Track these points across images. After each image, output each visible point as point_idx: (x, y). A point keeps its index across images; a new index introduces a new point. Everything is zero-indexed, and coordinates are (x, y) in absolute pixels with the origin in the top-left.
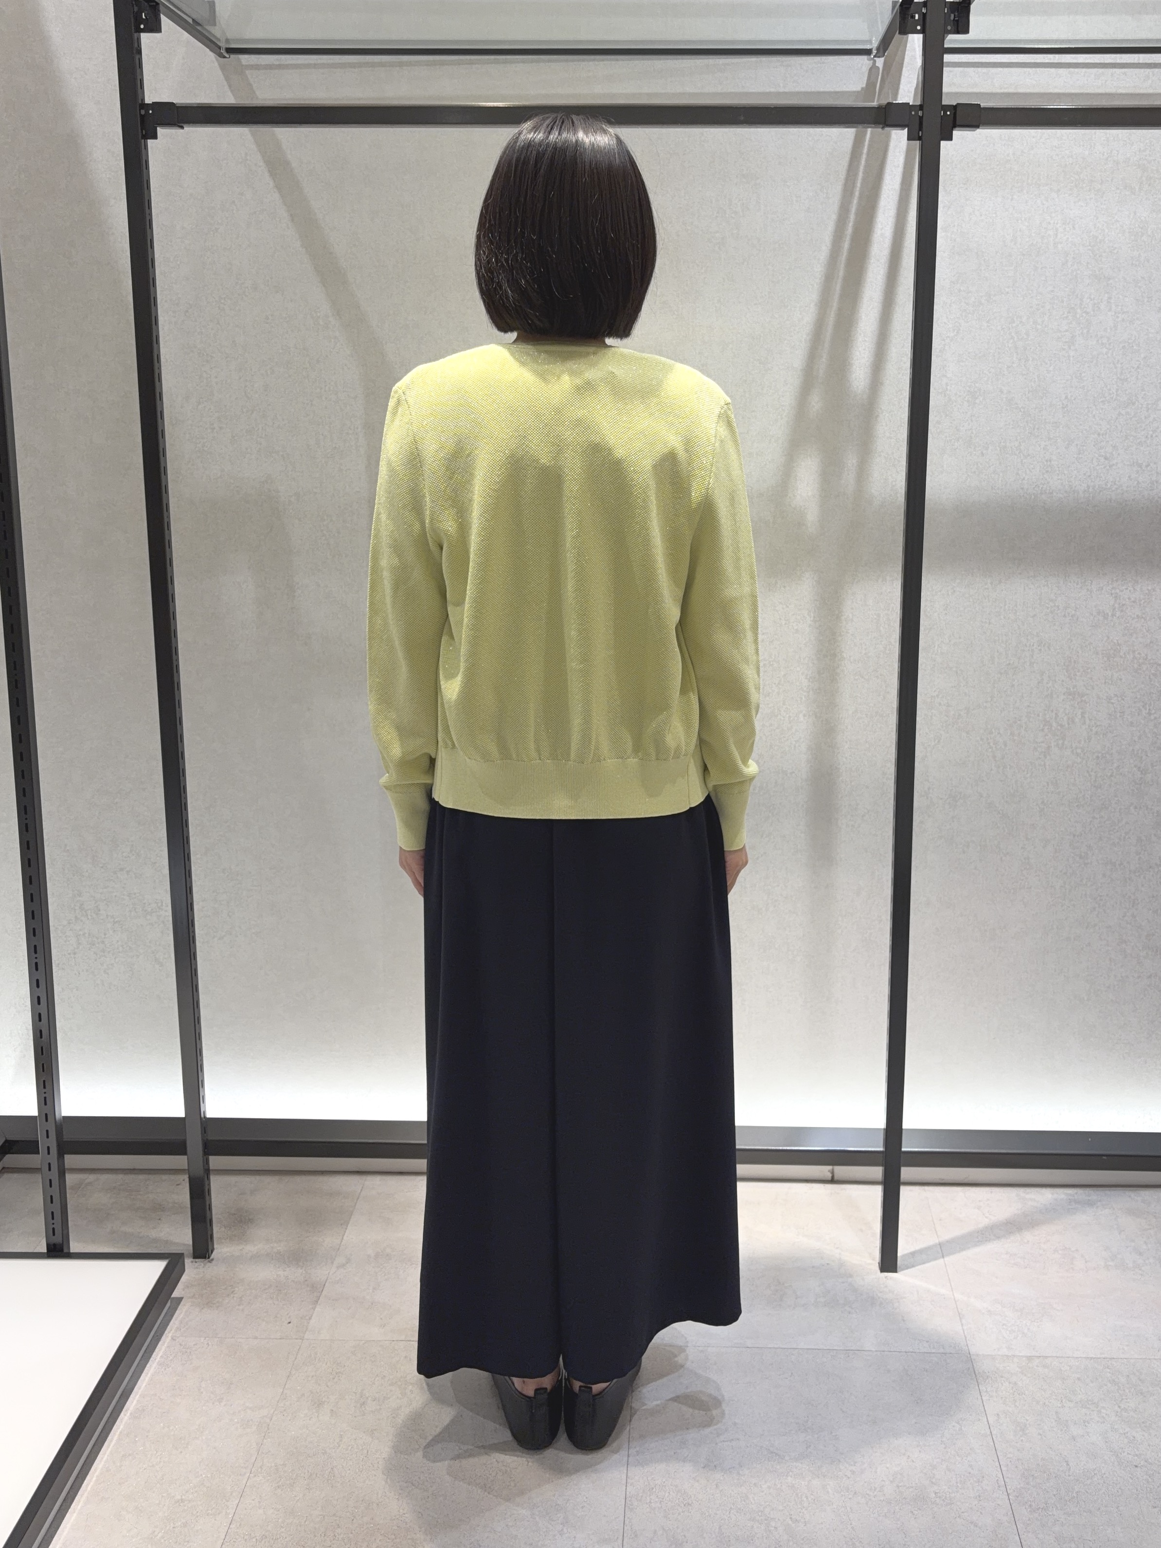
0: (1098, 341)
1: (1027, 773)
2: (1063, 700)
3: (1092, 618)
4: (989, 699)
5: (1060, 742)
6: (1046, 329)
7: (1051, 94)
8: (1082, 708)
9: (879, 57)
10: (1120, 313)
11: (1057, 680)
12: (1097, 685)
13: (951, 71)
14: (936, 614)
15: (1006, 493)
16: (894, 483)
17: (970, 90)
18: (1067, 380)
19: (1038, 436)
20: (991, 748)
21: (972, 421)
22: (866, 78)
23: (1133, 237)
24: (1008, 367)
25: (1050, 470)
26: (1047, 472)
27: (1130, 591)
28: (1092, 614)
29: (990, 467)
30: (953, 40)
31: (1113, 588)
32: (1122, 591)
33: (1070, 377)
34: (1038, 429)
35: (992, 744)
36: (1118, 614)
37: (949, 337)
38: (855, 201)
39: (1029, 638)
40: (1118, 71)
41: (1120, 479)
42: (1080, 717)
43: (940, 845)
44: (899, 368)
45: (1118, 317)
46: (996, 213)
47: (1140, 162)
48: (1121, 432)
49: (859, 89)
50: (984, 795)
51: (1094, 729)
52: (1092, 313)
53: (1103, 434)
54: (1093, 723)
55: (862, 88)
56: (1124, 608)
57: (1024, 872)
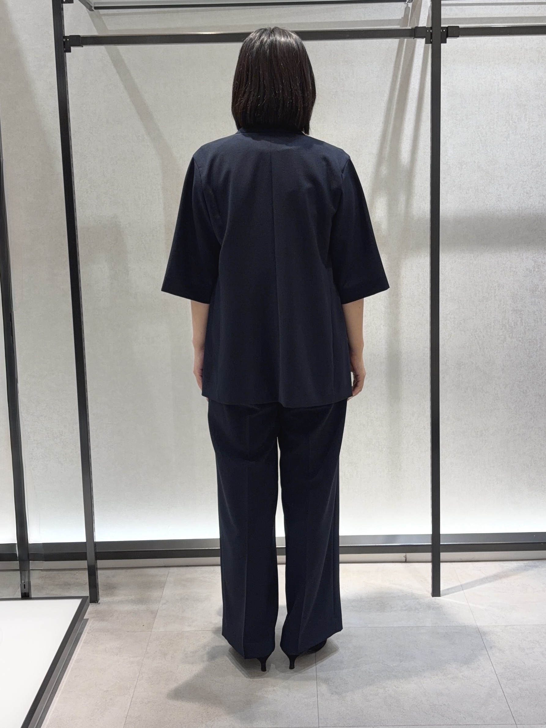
0: (521, 136)
1: (495, 351)
2: (511, 314)
3: (524, 272)
4: (475, 315)
5: (511, 335)
6: (495, 131)
7: (493, 18)
8: (521, 318)
9: (410, 3)
10: (531, 122)
11: (508, 304)
12: (528, 306)
13: (445, 8)
14: (447, 273)
15: (479, 212)
16: (424, 209)
17: (454, 17)
18: (507, 156)
19: (494, 183)
20: (477, 339)
21: (461, 176)
22: (404, 13)
23: (536, 85)
24: (477, 150)
25: (500, 200)
26: (499, 201)
27: (542, 258)
29: (470, 199)
31: (533, 257)
32: (538, 258)
33: (508, 154)
35: (477, 337)
36: (537, 270)
37: (448, 136)
38: (400, 72)
39: (493, 283)
40: (524, 6)
41: (534, 202)
42: (520, 322)
43: (453, 389)
44: (424, 152)
45: (530, 124)
46: (469, 76)
47: (538, 49)
48: (534, 180)
49: (401, 18)
50: (474, 363)
51: (527, 328)
52: (517, 122)
53: (525, 181)
54: (527, 324)
55: (402, 18)
56: (539, 267)
57: (495, 401)
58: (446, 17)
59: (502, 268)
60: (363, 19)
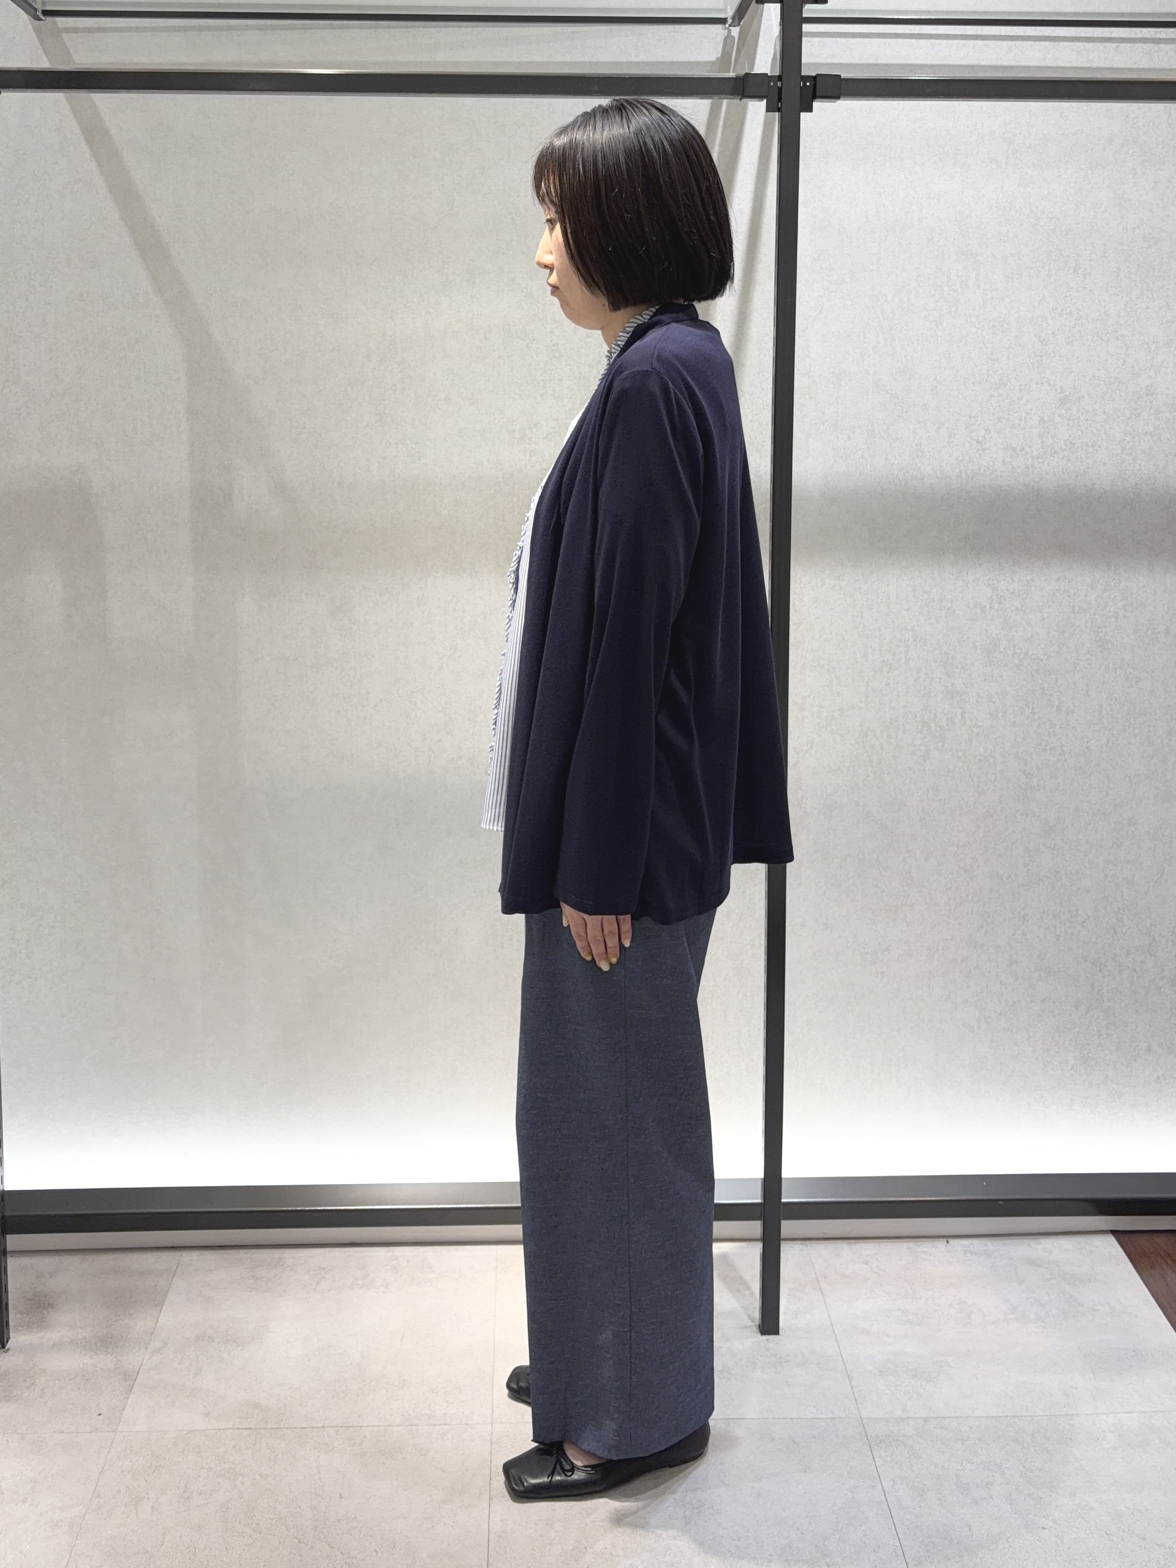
0: (966, 320)
1: (906, 779)
2: (942, 699)
3: (969, 611)
4: (863, 699)
5: (940, 745)
6: (912, 307)
7: (912, 65)
8: (961, 708)
9: (734, 26)
10: (988, 291)
12: (977, 683)
13: (808, 41)
14: (806, 608)
15: (875, 479)
16: (758, 469)
17: (829, 61)
18: (936, 361)
19: (907, 419)
20: (867, 752)
21: (837, 403)
22: (721, 48)
23: (1000, 212)
24: (874, 347)
25: (920, 455)
26: (918, 456)
27: (1008, 582)
28: (968, 607)
29: (857, 451)
30: (810, 10)
31: (990, 579)
32: (999, 582)
33: (938, 358)
34: (906, 412)
35: (867, 748)
36: (996, 606)
37: (811, 315)
39: (904, 633)
40: (980, 42)
41: (994, 463)
42: (960, 717)
44: (760, 348)
45: (987, 295)
46: (858, 188)
47: (1006, 135)
48: (993, 414)
49: (714, 59)
50: (862, 804)
51: (975, 730)
52: (960, 290)
53: (974, 417)
54: (974, 723)
55: (717, 58)
56: (1003, 600)
57: (905, 888)
58: (813, 60)
59: (922, 600)
60: (633, 59)
